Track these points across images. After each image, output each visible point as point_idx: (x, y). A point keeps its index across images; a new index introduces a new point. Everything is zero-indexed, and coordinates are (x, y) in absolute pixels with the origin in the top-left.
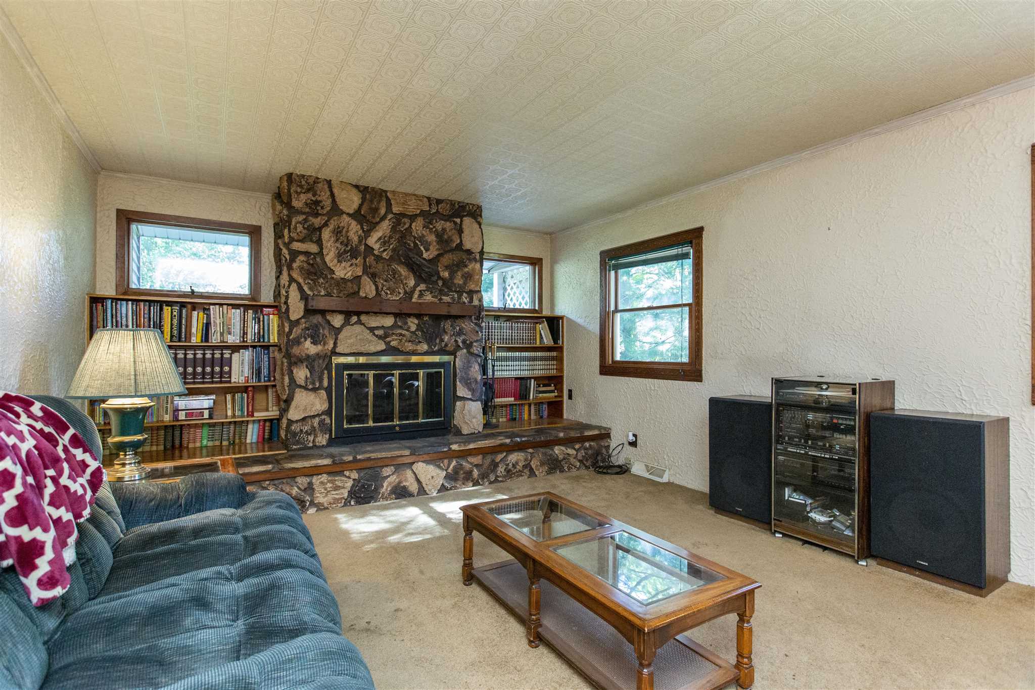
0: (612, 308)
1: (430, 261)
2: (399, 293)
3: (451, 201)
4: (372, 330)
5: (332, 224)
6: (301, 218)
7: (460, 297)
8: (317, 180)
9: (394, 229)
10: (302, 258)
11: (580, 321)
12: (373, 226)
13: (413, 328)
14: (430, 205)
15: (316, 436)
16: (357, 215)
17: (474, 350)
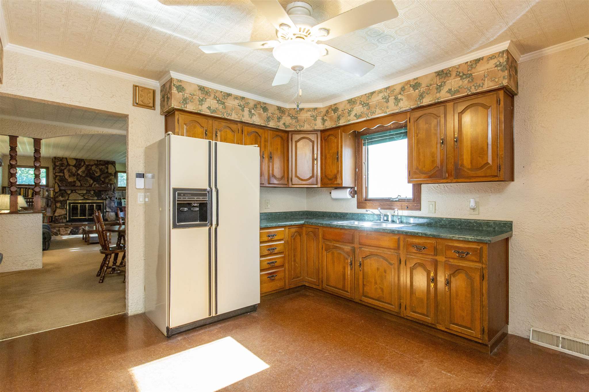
1: (97, 176)
2: (88, 185)
3: (104, 161)
4: (79, 194)
5: (67, 168)
6: (58, 167)
7: (107, 185)
8: (63, 158)
9: (86, 168)
10: (58, 177)
12: (80, 168)
13: (92, 193)
14: (98, 162)
15: (63, 219)
16: (74, 166)
17: (112, 199)
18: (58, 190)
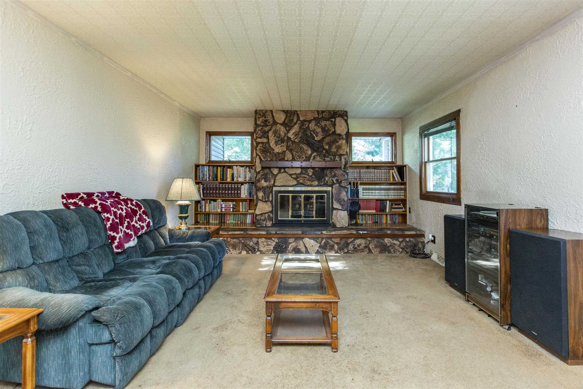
0: (426, 160)
1: (319, 141)
2: (303, 158)
3: (329, 111)
4: (291, 175)
5: (273, 129)
6: (260, 128)
7: (334, 158)
8: (266, 111)
9: (300, 128)
10: (260, 145)
11: (413, 168)
12: (291, 128)
13: (311, 174)
14: (318, 114)
15: (266, 222)
16: (284, 124)
17: (343, 185)
18: (260, 169)
